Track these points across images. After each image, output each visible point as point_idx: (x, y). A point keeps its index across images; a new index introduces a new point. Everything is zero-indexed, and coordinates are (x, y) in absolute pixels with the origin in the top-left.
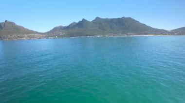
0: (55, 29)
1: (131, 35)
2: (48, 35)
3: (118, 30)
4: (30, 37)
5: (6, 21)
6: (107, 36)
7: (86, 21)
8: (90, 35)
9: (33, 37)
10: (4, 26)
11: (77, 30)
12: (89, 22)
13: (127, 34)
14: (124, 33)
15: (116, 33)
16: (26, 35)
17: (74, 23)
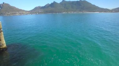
0: (36, 8)
1: (85, 12)
2: (32, 12)
3: (76, 9)
4: (20, 13)
5: (3, 3)
6: (69, 13)
7: (56, 2)
8: (58, 12)
9: (23, 13)
10: (3, 6)
11: (50, 9)
12: (58, 3)
13: (82, 12)
14: (80, 11)
15: (75, 11)
16: (18, 13)
17: (48, 4)
